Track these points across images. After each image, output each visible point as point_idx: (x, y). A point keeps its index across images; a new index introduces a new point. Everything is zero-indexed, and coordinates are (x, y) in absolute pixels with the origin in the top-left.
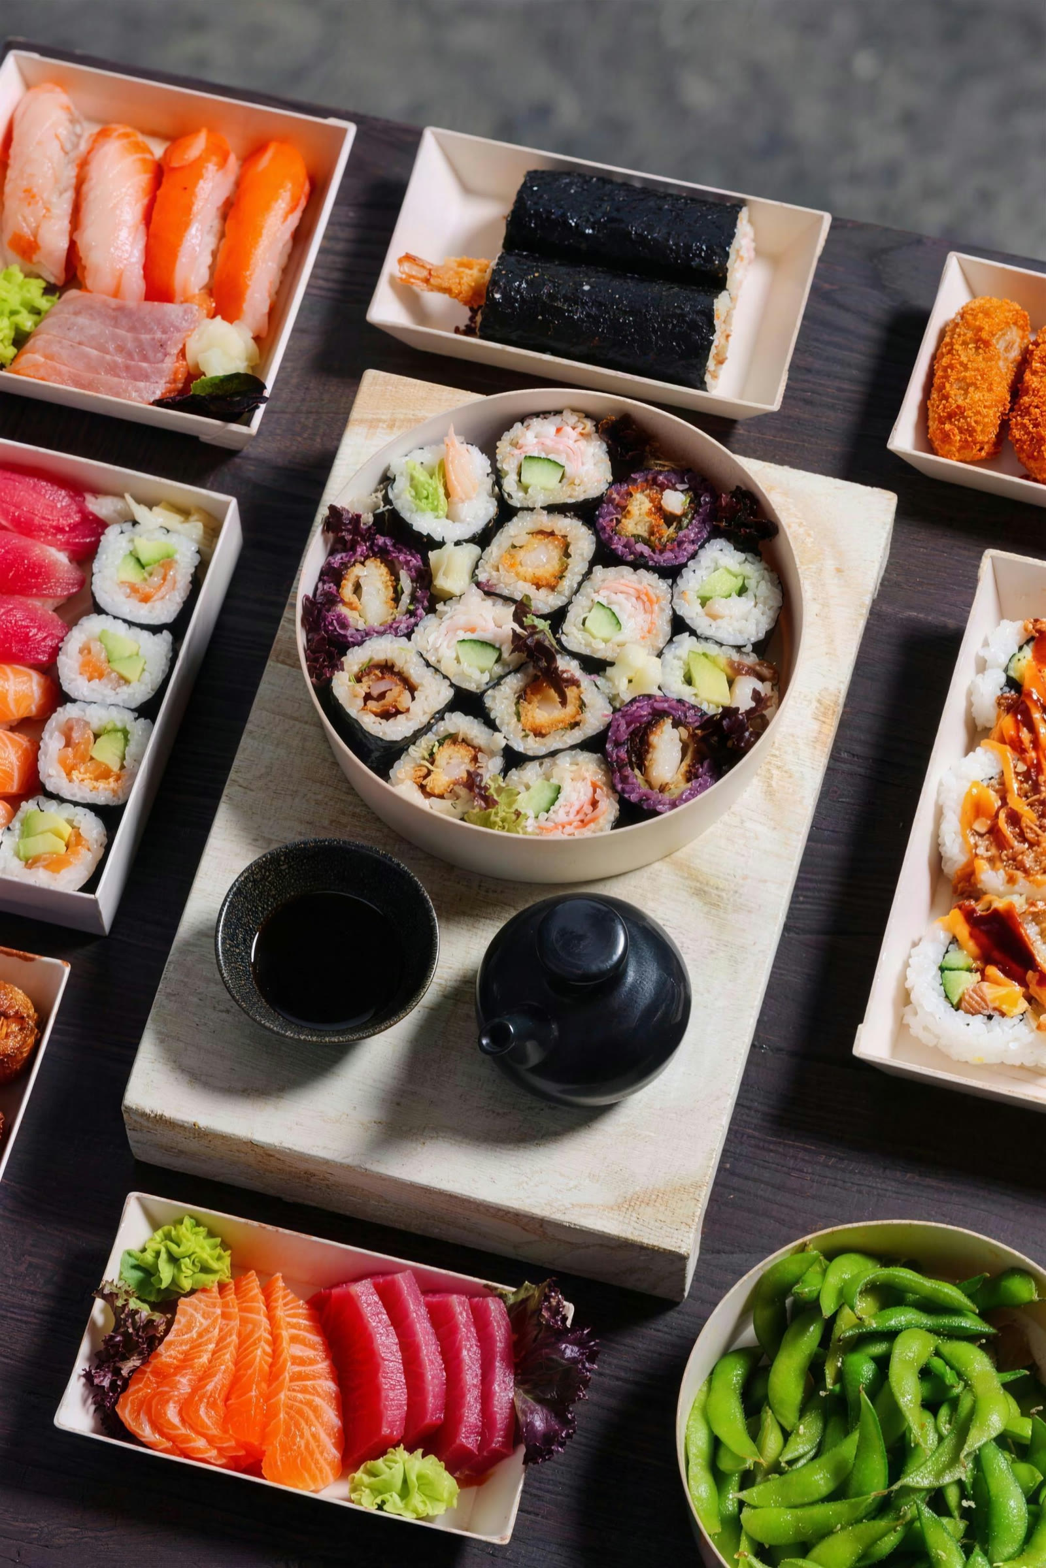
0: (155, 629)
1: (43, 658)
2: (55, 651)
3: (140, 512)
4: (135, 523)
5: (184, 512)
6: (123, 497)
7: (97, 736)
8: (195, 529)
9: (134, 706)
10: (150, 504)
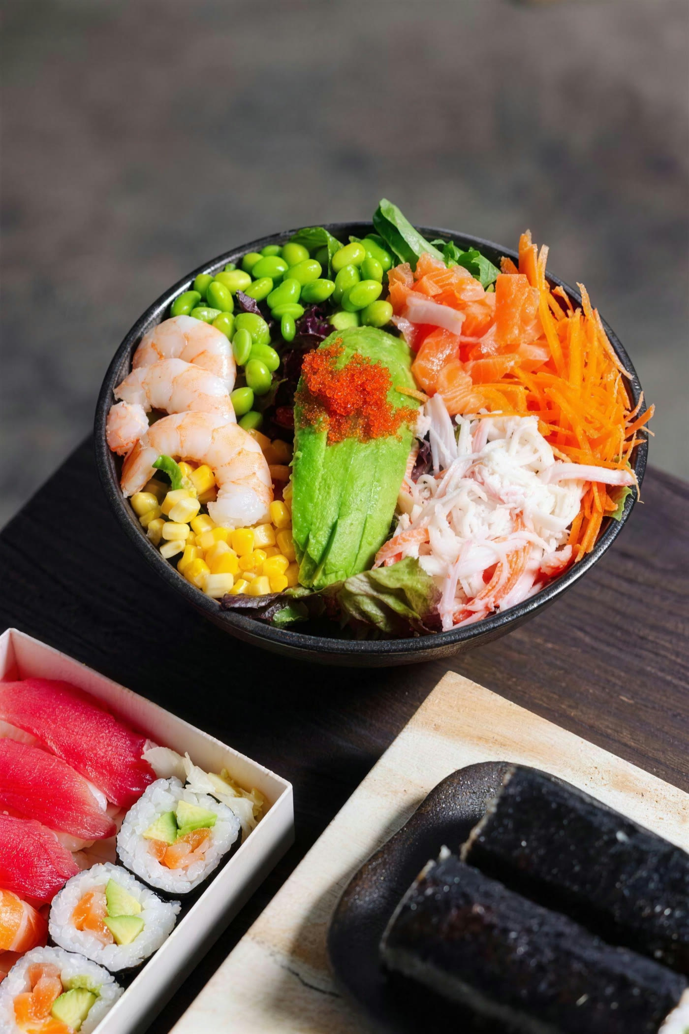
0: (166, 896)
1: (41, 894)
2: (57, 889)
3: (194, 774)
4: (185, 783)
5: (239, 787)
6: (182, 755)
7: (64, 990)
8: (245, 805)
9: (115, 969)
10: (207, 768)
